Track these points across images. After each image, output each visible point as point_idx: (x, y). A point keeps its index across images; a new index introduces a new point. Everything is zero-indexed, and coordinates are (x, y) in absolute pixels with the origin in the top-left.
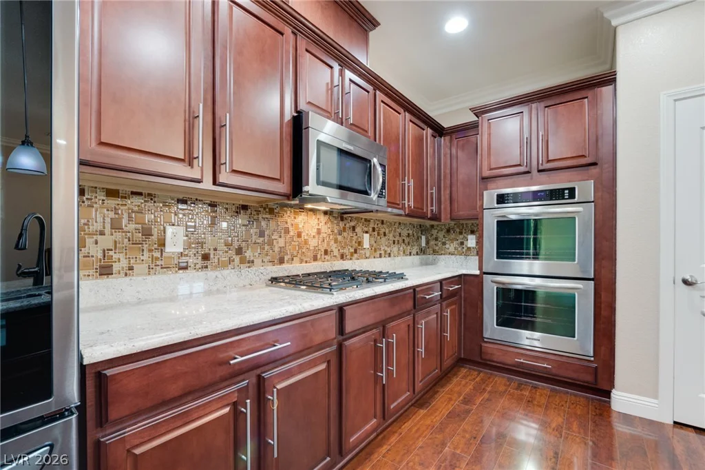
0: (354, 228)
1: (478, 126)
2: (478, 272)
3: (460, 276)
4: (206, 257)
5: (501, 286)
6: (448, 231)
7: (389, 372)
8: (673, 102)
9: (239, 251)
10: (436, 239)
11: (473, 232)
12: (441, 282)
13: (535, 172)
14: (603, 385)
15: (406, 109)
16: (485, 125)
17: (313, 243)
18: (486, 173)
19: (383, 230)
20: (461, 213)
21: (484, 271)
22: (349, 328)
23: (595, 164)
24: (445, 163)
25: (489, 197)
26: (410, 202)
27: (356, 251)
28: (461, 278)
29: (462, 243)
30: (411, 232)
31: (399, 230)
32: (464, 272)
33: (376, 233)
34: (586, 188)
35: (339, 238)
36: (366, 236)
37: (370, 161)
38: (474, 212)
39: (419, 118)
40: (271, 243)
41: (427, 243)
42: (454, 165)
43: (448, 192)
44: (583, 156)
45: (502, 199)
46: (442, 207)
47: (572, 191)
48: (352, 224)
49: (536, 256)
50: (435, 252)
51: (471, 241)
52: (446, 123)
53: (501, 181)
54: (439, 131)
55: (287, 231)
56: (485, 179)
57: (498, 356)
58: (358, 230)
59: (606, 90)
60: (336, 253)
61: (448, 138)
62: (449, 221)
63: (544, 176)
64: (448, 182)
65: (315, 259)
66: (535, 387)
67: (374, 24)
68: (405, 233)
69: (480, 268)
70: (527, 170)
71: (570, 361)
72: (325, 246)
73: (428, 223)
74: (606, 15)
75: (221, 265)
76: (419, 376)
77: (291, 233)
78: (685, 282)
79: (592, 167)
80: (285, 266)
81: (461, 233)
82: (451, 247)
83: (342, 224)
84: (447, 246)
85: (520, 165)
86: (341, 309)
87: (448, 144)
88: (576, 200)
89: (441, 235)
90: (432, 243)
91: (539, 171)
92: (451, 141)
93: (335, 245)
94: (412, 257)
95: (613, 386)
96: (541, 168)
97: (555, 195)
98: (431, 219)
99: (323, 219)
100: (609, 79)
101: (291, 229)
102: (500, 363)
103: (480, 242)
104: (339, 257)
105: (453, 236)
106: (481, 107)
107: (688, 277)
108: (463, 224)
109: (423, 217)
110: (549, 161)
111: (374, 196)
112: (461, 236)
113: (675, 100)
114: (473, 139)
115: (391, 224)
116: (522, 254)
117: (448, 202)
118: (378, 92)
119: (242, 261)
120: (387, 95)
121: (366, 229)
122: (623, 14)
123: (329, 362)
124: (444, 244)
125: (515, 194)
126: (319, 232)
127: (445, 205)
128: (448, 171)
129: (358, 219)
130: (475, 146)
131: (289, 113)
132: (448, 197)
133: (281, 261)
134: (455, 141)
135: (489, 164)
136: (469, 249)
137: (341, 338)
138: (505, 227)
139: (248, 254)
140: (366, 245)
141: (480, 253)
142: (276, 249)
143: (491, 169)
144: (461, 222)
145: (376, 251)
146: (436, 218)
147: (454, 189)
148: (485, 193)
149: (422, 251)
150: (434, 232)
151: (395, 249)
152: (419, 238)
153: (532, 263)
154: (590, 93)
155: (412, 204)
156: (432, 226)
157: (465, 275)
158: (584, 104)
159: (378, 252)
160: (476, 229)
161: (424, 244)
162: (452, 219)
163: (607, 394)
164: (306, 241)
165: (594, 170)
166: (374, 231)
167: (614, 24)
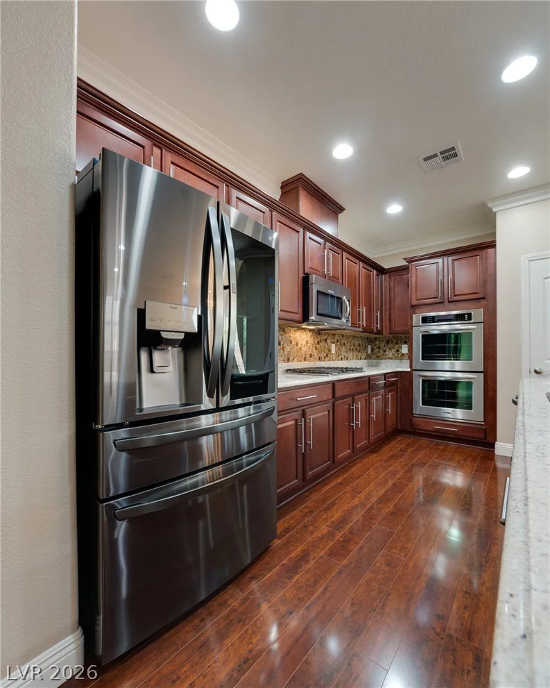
0: (326, 340)
1: (408, 269)
2: (409, 370)
3: (397, 372)
5: (425, 378)
6: (388, 342)
7: (357, 425)
8: (528, 262)
10: (379, 348)
11: (405, 343)
12: (385, 375)
13: (446, 302)
14: (490, 440)
15: (360, 260)
16: (414, 270)
17: (304, 349)
18: (414, 302)
19: (343, 341)
20: (397, 329)
21: (413, 368)
22: (338, 394)
23: (484, 298)
24: (386, 293)
25: (417, 318)
26: (363, 322)
27: (327, 356)
28: (397, 374)
29: (398, 351)
30: (361, 343)
31: (353, 342)
32: (400, 370)
33: (339, 343)
34: (478, 314)
35: (318, 346)
36: (333, 345)
37: (341, 299)
38: (406, 329)
39: (368, 264)
40: (283, 349)
41: (372, 350)
42: (392, 294)
43: (388, 314)
44: (477, 293)
45: (425, 320)
46: (384, 324)
47: (470, 315)
48: (325, 337)
49: (457, 358)
50: (378, 357)
51: (405, 349)
52: (386, 266)
53: (424, 308)
54: (381, 271)
55: (291, 342)
56: (414, 307)
57: (423, 425)
58: (328, 341)
59: (490, 251)
60: (316, 356)
61: (387, 276)
62: (388, 335)
63: (452, 305)
64: (388, 307)
65: (305, 360)
66: (448, 445)
67: (341, 209)
68: (357, 343)
69: (411, 367)
70: (441, 301)
71: (469, 425)
72: (310, 352)
73: (373, 336)
74: (489, 205)
76: (372, 433)
77: (293, 343)
78: (536, 372)
79: (482, 300)
80: (290, 363)
81: (397, 343)
82: (390, 353)
83: (319, 337)
84: (387, 353)
85: (436, 298)
86: (333, 384)
87: (388, 279)
88: (472, 321)
89: (382, 345)
90: (376, 350)
91: (449, 302)
92: (390, 278)
93: (316, 351)
94: (362, 361)
95: (496, 440)
96: (450, 300)
97: (459, 318)
98: (376, 334)
99: (309, 334)
100: (492, 245)
101: (293, 341)
102: (425, 431)
103: (410, 350)
104: (318, 359)
105: (391, 345)
106: (410, 258)
107: (538, 369)
108: (398, 337)
109: (372, 332)
110: (455, 296)
111: (344, 320)
112: (397, 346)
113: (530, 261)
114: (405, 277)
115: (348, 337)
116: (445, 357)
117: (388, 322)
118: (344, 253)
120: (349, 253)
121: (333, 341)
122: (500, 205)
123: (329, 411)
124: (385, 351)
125: (433, 317)
126: (307, 342)
127: (386, 323)
128: (388, 299)
129: (328, 334)
130: (407, 281)
132: (388, 317)
133: (289, 360)
134: (393, 278)
135: (416, 297)
136: (403, 355)
137: (333, 400)
138: (428, 339)
140: (333, 351)
141: (410, 358)
142: (286, 353)
143: (417, 300)
144: (397, 335)
145: (339, 356)
146: (379, 332)
147: (392, 313)
148: (414, 315)
149: (368, 357)
150: (377, 343)
151: (351, 354)
152: (366, 347)
153: (452, 363)
154: (479, 253)
155: (364, 323)
156: (376, 339)
157: (400, 372)
158: (476, 260)
159: (340, 357)
160: (408, 340)
161: (369, 351)
162: (390, 334)
163: (493, 446)
164: (301, 348)
165: (483, 302)
166: (338, 342)
167: (494, 210)
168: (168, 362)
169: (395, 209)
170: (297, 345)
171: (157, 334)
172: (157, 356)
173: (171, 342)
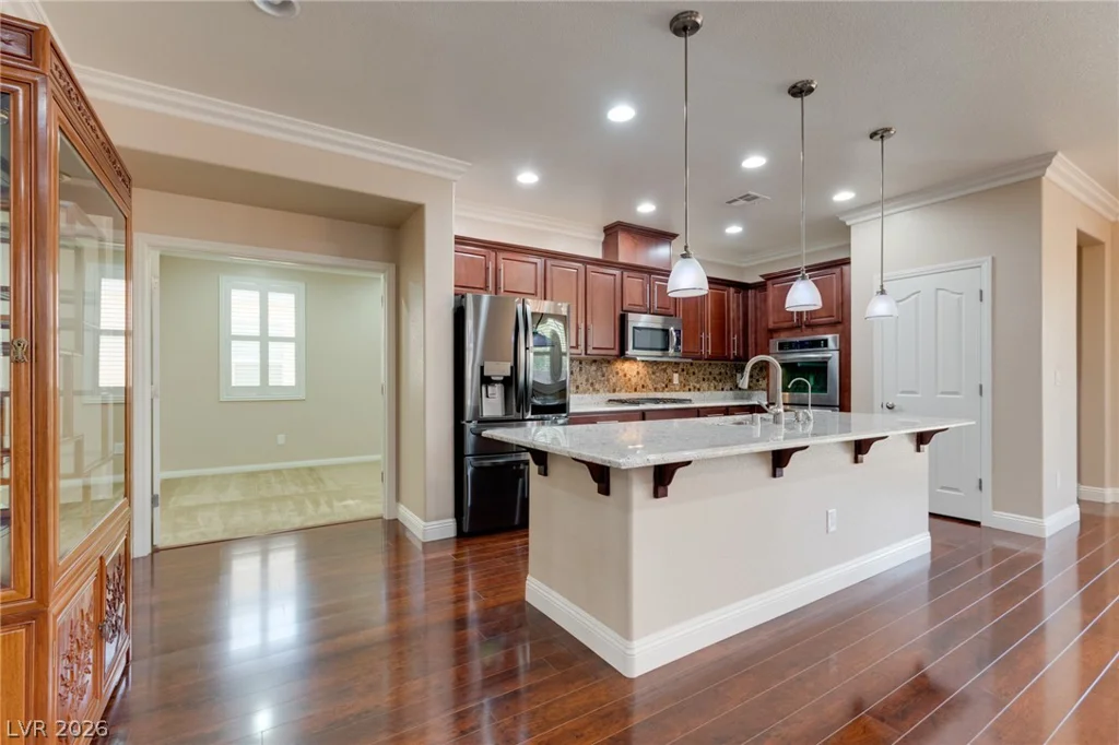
0: (665, 369)
4: (577, 387)
9: (592, 384)
12: (727, 407)
13: (803, 326)
16: (771, 288)
17: (634, 380)
18: (772, 325)
19: (691, 371)
23: (839, 323)
24: (752, 313)
25: (774, 344)
27: (667, 387)
30: (723, 371)
31: (709, 370)
32: (757, 403)
33: (685, 373)
34: (834, 341)
35: (653, 377)
36: (676, 376)
37: (668, 330)
40: (608, 380)
42: (758, 314)
44: (832, 316)
45: (782, 346)
47: (826, 342)
48: (665, 366)
50: (750, 388)
53: (782, 333)
54: (743, 287)
55: (617, 373)
56: (770, 331)
58: (669, 370)
59: (845, 268)
60: (650, 386)
63: (809, 330)
64: (754, 328)
65: (636, 390)
68: (716, 371)
70: (798, 324)
72: (643, 383)
74: (841, 219)
75: (585, 392)
77: (620, 374)
78: (888, 407)
79: (838, 325)
80: (617, 393)
83: (655, 369)
85: (793, 321)
87: (754, 295)
88: (828, 348)
91: (806, 326)
93: (650, 382)
94: (725, 391)
96: (807, 324)
99: (641, 365)
100: (847, 262)
101: (620, 372)
103: (768, 385)
104: (653, 390)
106: (767, 275)
110: (811, 319)
111: (672, 351)
116: (800, 389)
119: (594, 390)
121: (676, 370)
122: (855, 218)
124: (758, 381)
126: (638, 373)
129: (669, 363)
131: (619, 312)
133: (614, 391)
134: (758, 295)
135: (774, 320)
138: (788, 368)
139: (597, 386)
140: (676, 381)
142: (612, 384)
143: (775, 323)
145: (684, 386)
148: (770, 340)
151: (705, 385)
154: (836, 270)
155: (709, 351)
158: (832, 279)
159: (687, 388)
164: (630, 380)
165: (840, 327)
166: (683, 370)
167: (848, 223)
168: (496, 391)
169: (734, 230)
170: (625, 375)
171: (489, 377)
172: (490, 388)
173: (497, 382)
